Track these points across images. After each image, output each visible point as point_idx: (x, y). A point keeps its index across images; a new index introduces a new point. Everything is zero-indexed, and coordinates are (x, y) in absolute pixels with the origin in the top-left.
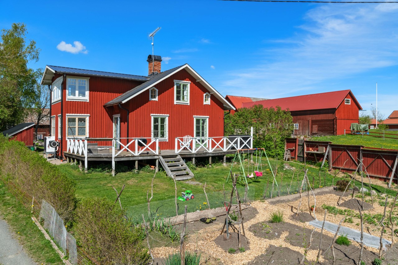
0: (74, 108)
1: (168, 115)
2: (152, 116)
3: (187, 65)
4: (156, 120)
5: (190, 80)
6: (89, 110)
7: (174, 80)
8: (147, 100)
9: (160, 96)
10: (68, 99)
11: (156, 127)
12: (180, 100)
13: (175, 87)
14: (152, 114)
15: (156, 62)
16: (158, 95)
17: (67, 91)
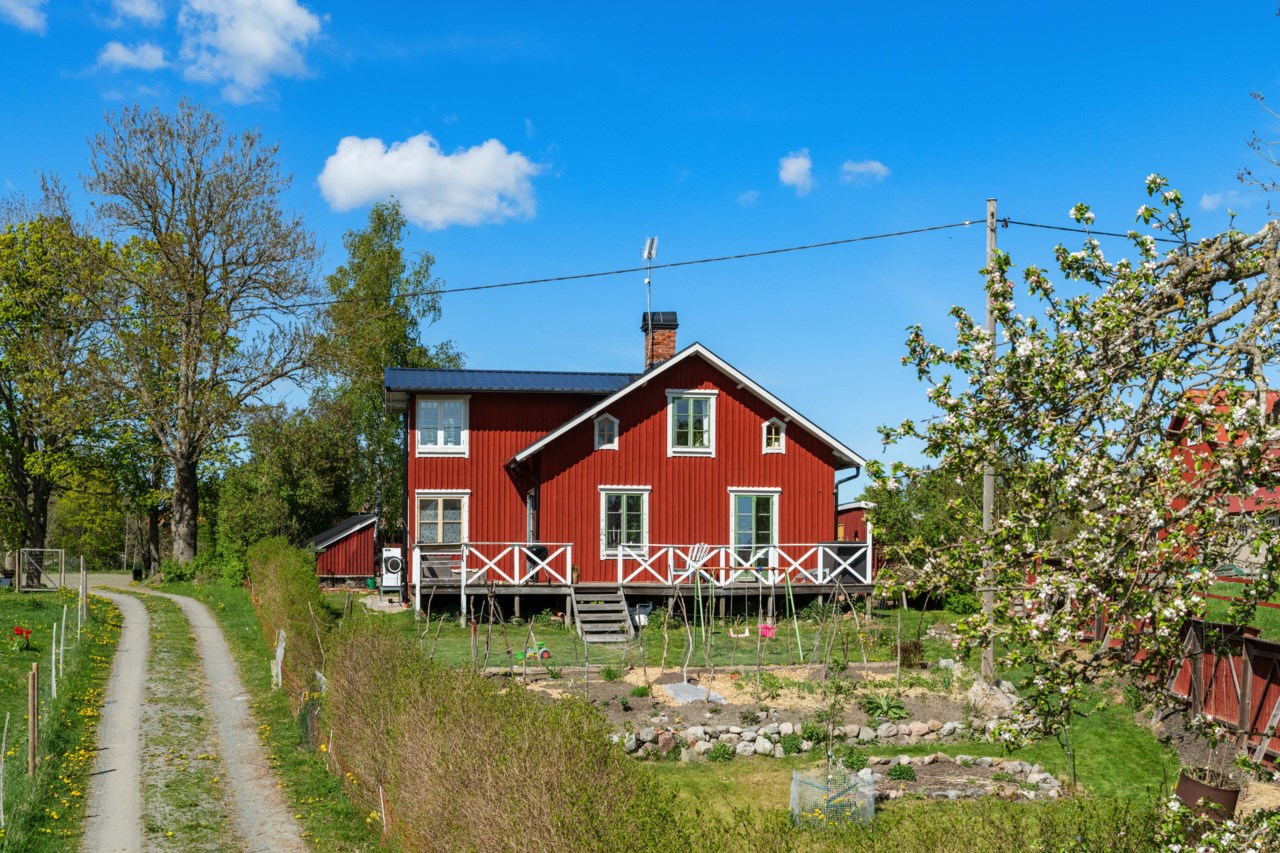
0: (433, 475)
1: (649, 487)
2: (601, 490)
3: (697, 348)
4: (614, 504)
5: (717, 385)
6: (468, 477)
7: (667, 390)
8: (588, 449)
9: (623, 437)
10: (420, 453)
11: (613, 521)
12: (685, 443)
13: (670, 407)
14: (602, 487)
15: (661, 331)
16: (620, 436)
17: (418, 434)
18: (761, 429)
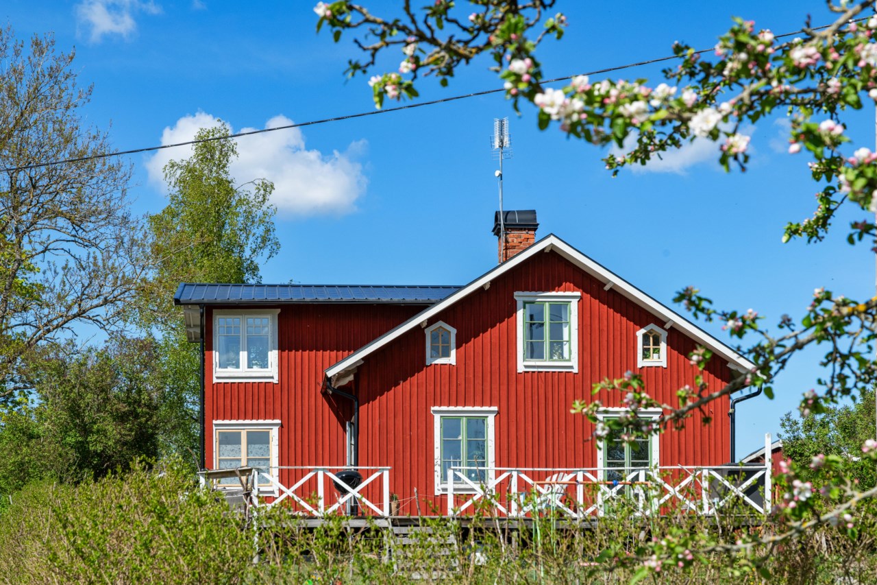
0: (235, 403)
1: (495, 408)
2: (436, 412)
3: (552, 240)
4: (451, 427)
5: (578, 286)
6: (278, 405)
7: (516, 293)
8: (419, 364)
9: (462, 349)
10: (218, 378)
11: (451, 449)
12: (541, 357)
13: (520, 314)
14: (436, 408)
15: (516, 233)
16: (458, 347)
17: (216, 356)
18: (635, 338)
